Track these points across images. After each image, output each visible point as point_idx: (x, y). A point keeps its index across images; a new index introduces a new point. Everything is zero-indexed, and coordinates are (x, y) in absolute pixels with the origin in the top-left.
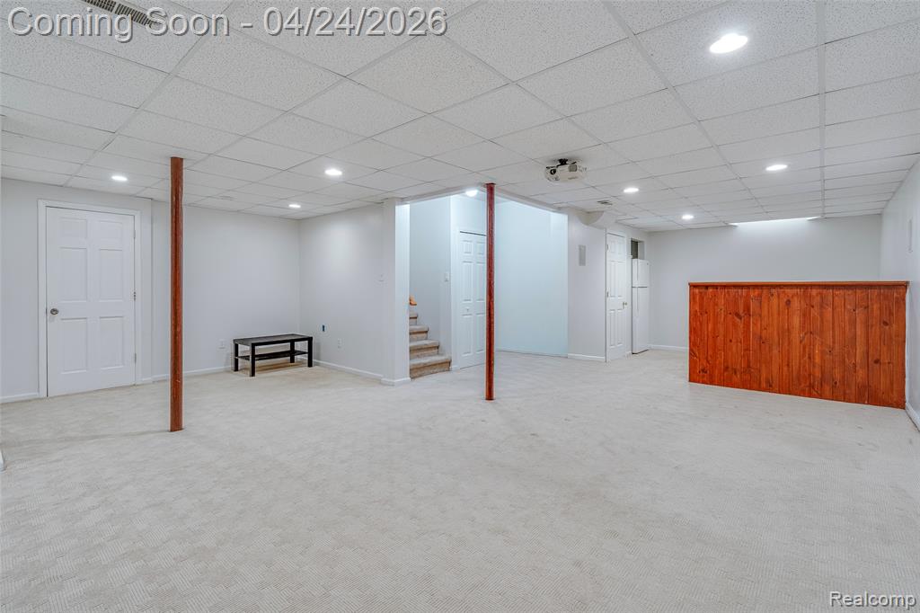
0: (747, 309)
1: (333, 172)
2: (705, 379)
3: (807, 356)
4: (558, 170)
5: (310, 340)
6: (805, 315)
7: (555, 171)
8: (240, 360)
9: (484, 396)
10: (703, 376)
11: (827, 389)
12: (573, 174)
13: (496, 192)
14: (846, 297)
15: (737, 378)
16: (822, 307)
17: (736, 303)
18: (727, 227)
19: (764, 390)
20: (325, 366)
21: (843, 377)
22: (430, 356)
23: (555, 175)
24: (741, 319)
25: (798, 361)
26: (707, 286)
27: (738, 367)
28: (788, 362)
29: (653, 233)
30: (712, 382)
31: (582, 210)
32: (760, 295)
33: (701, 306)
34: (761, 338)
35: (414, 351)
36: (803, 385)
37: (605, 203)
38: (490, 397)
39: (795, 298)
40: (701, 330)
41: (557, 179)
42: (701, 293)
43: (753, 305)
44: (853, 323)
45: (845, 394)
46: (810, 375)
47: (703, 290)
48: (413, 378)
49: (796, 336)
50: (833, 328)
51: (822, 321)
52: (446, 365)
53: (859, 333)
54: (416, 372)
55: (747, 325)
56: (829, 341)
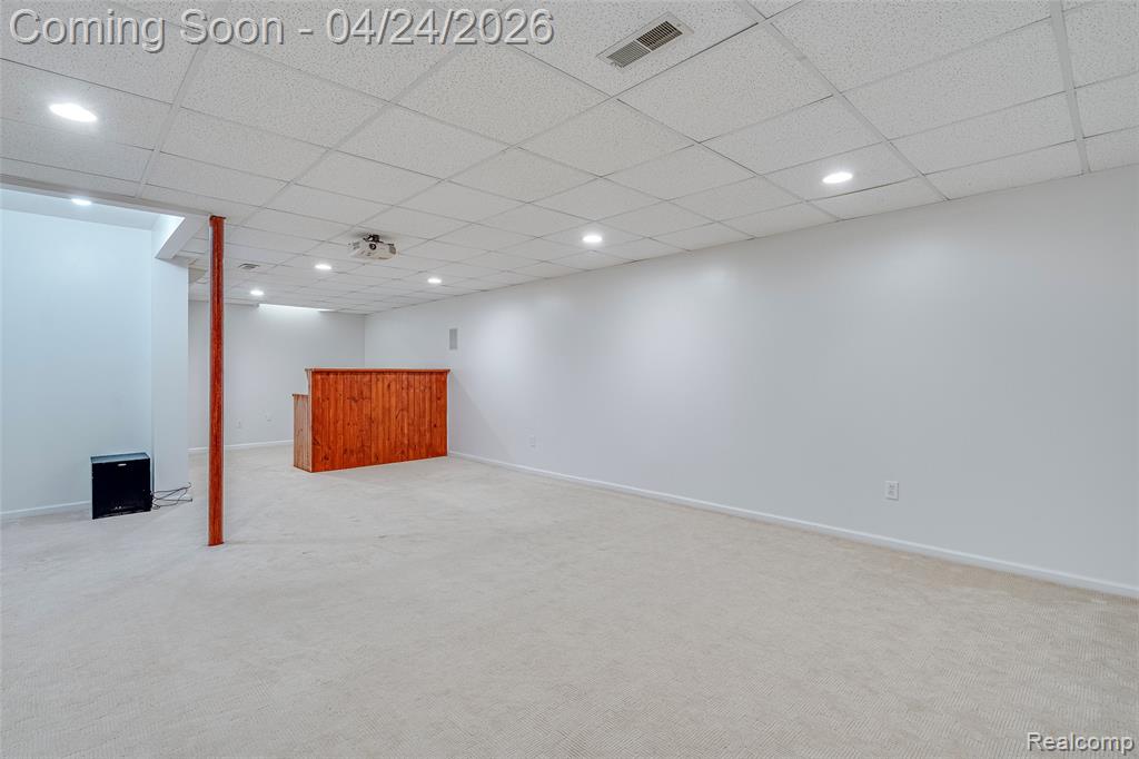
0: (361, 393)
2: (327, 466)
3: (400, 429)
4: (378, 246)
6: (399, 396)
9: (206, 538)
10: (325, 464)
11: (411, 452)
15: (353, 459)
16: (408, 388)
17: (352, 387)
19: (373, 464)
21: (419, 441)
23: (373, 251)
24: (356, 402)
25: (394, 434)
26: (328, 372)
27: (355, 448)
28: (389, 437)
30: (333, 468)
32: (370, 381)
33: (322, 392)
34: (371, 417)
39: (393, 382)
40: (322, 418)
42: (322, 379)
43: (365, 390)
44: (424, 400)
46: (401, 444)
47: (325, 376)
49: (394, 413)
50: (414, 404)
51: (408, 400)
53: (426, 406)
55: (361, 410)
56: (412, 415)
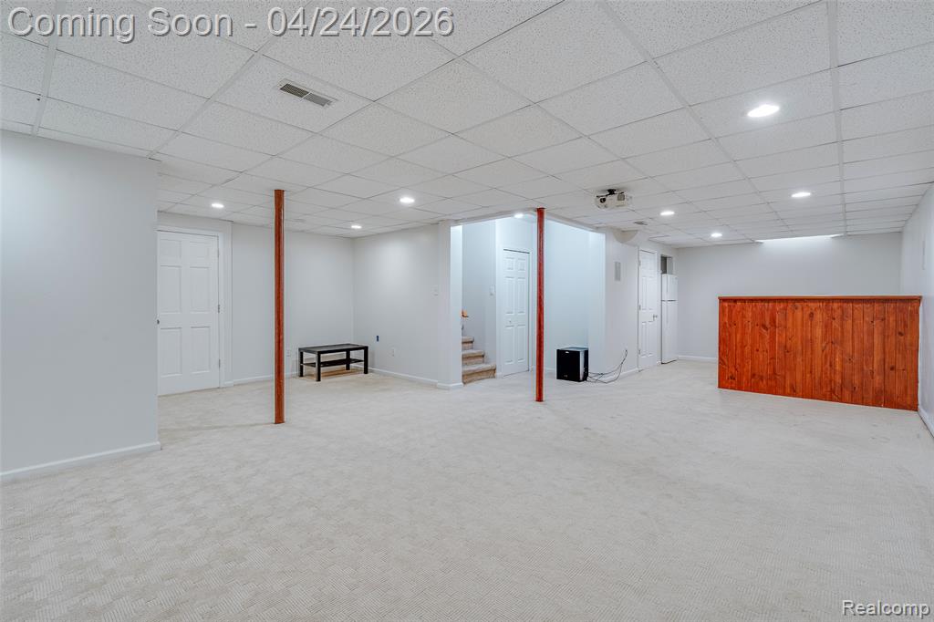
0: (773, 321)
1: (407, 200)
2: (733, 385)
3: (828, 363)
4: (608, 198)
5: (366, 349)
6: (827, 326)
7: (604, 200)
8: (304, 366)
9: (535, 398)
10: (732, 383)
11: (847, 394)
12: (620, 202)
13: (545, 216)
14: (865, 310)
15: (763, 384)
16: (842, 319)
17: (762, 314)
18: (753, 244)
19: (789, 395)
20: (380, 373)
21: (862, 384)
22: (476, 363)
23: (605, 203)
24: (767, 330)
25: (820, 369)
26: (735, 300)
27: (764, 374)
28: (811, 369)
29: (681, 250)
30: (739, 388)
31: (619, 229)
32: (785, 309)
33: (730, 318)
34: (786, 346)
35: (465, 358)
36: (824, 390)
37: (641, 223)
38: (540, 399)
39: (818, 312)
40: (730, 340)
41: (606, 206)
42: (730, 306)
43: (778, 318)
44: (871, 334)
45: (863, 398)
46: (831, 381)
47: (732, 304)
48: (464, 383)
49: (819, 346)
50: (853, 338)
51: (842, 333)
52: (491, 372)
53: (876, 341)
54: (468, 377)
55: (773, 336)
56: (849, 350)
